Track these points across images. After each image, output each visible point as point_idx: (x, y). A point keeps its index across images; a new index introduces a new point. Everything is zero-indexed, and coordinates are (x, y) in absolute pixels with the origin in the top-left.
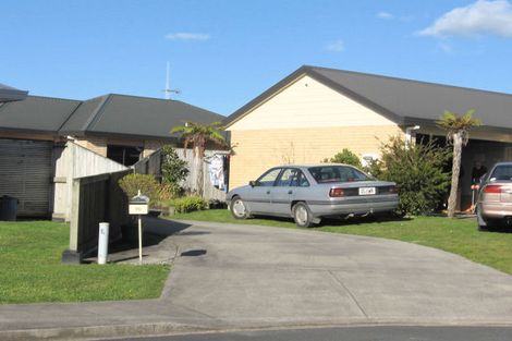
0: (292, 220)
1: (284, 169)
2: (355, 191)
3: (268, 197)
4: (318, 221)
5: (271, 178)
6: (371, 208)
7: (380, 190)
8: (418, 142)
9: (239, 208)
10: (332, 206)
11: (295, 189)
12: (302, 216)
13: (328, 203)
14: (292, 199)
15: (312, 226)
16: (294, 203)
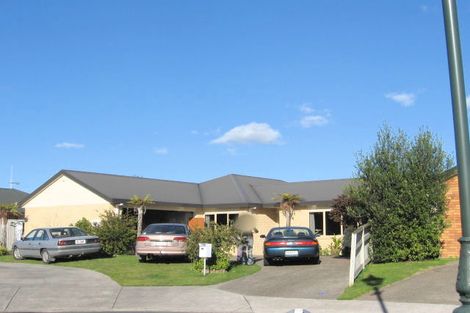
0: (41, 259)
1: (38, 230)
2: (73, 242)
3: (30, 247)
4: (53, 260)
5: (32, 236)
6: (83, 251)
7: (89, 241)
8: (124, 213)
9: (17, 254)
10: (60, 251)
11: (42, 242)
12: (45, 257)
13: (57, 249)
14: (40, 247)
15: (50, 263)
16: (42, 250)
